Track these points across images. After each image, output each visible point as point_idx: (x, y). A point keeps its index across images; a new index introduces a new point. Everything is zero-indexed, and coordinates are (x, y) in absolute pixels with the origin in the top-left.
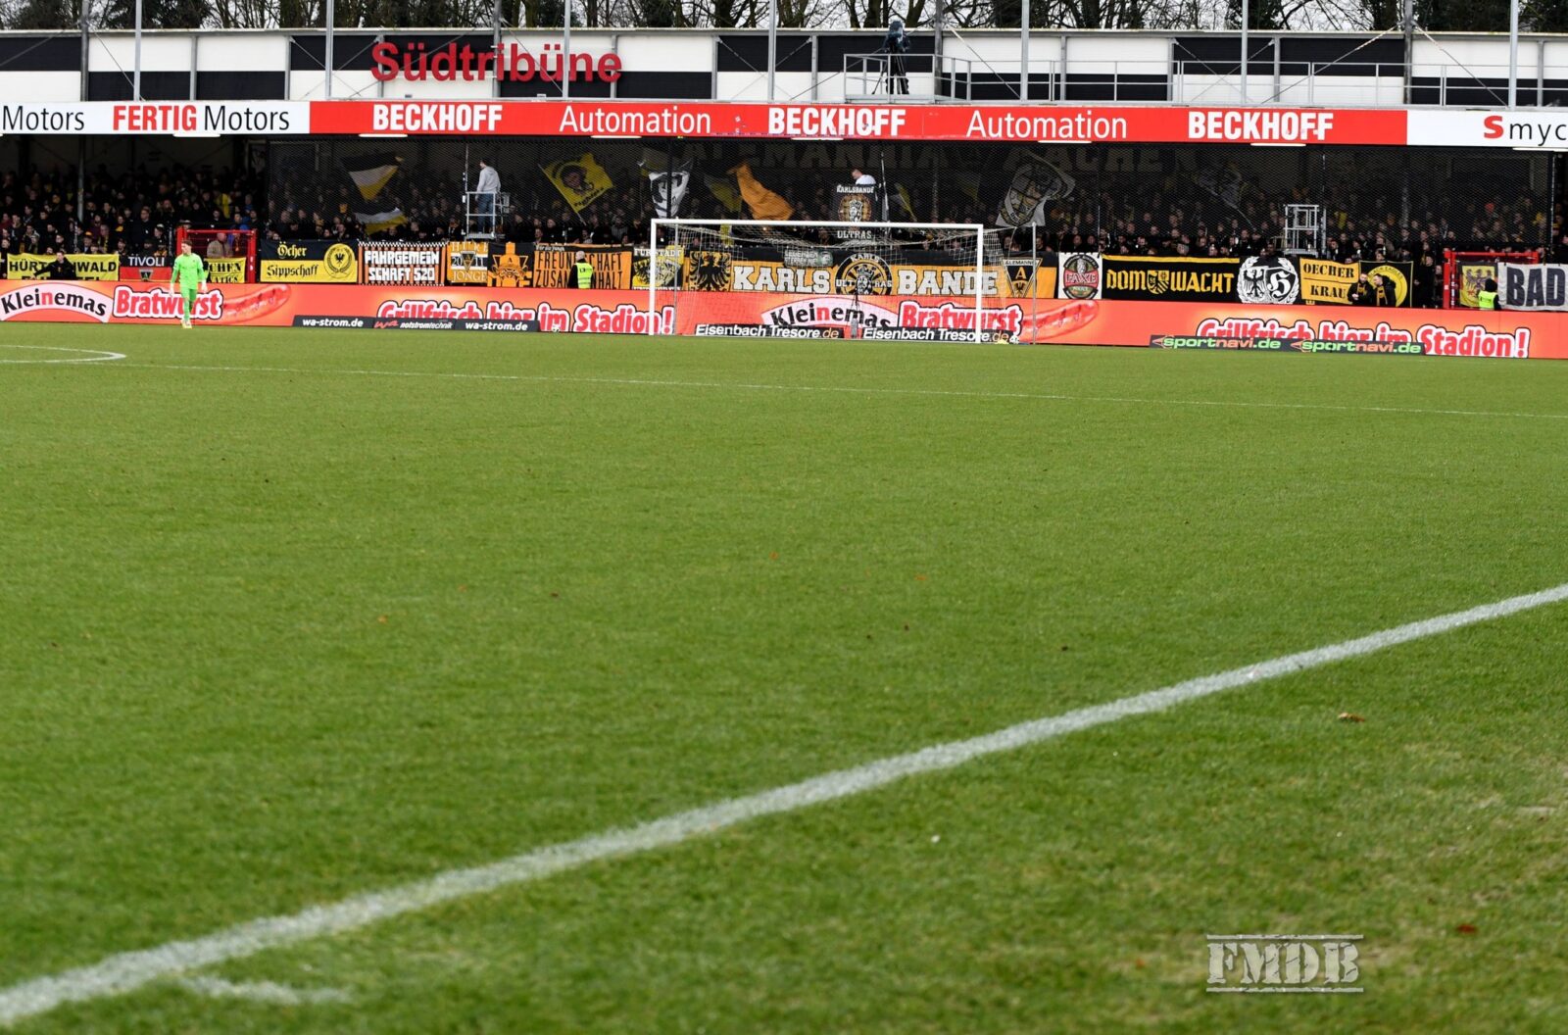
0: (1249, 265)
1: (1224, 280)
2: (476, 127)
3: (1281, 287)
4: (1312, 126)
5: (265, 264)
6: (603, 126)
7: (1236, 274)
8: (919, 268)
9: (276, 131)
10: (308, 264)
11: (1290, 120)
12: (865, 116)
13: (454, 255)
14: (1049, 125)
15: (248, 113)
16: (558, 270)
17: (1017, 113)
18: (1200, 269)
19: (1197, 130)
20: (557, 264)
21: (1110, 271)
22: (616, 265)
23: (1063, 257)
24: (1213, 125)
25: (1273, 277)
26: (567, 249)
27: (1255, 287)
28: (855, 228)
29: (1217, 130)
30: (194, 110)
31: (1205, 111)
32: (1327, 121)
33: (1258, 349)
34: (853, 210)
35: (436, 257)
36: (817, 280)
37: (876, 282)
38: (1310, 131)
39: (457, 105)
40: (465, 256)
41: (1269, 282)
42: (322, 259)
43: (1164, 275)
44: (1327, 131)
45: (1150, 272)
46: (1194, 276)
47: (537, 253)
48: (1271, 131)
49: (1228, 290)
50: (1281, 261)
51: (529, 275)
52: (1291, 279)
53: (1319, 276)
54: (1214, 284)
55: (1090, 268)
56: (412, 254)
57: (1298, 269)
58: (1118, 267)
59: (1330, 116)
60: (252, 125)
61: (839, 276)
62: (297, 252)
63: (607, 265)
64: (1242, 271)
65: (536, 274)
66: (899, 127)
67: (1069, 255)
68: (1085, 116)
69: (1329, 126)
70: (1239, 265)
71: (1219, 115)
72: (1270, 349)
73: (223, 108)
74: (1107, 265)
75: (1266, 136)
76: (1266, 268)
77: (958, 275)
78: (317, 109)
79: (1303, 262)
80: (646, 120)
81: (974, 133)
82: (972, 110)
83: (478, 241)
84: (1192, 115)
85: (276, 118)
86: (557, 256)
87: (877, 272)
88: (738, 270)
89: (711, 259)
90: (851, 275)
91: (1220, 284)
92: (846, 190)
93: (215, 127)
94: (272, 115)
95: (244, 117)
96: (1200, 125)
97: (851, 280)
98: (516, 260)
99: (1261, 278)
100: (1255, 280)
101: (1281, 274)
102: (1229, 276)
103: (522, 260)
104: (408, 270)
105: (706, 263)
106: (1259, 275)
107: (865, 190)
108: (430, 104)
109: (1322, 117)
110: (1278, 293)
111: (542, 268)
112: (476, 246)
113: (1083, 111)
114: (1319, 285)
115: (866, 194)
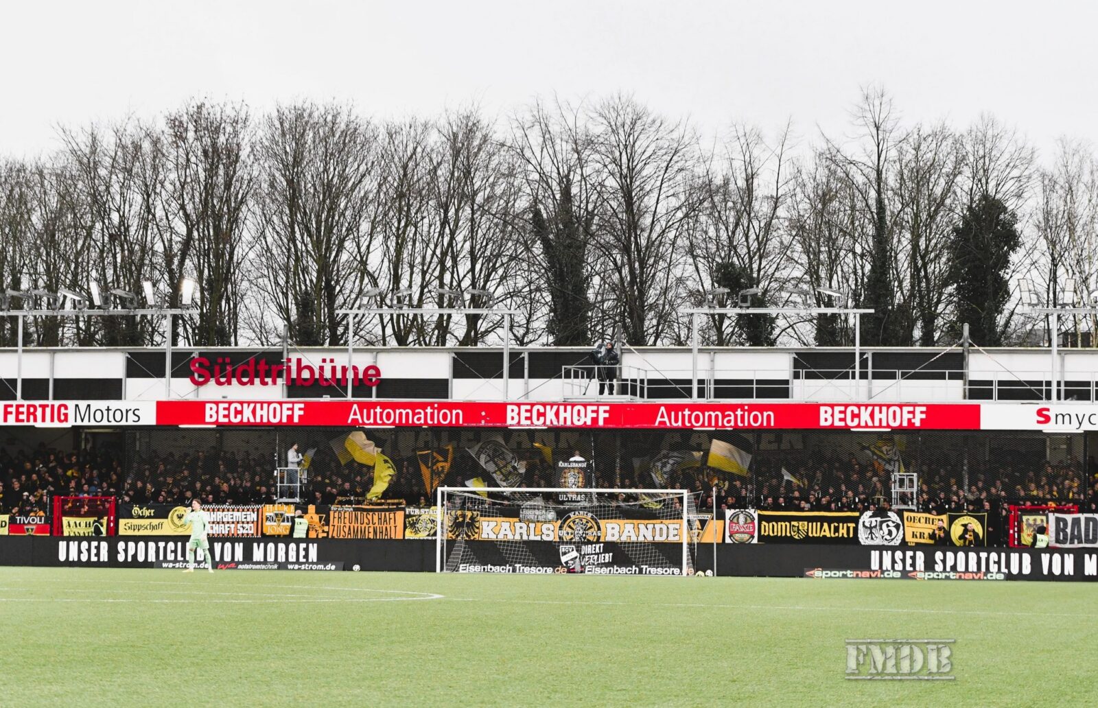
0: (866, 518)
1: (848, 528)
2: (284, 420)
3: (890, 533)
4: (911, 416)
5: (122, 522)
6: (381, 419)
7: (857, 524)
8: (621, 522)
9: (130, 423)
10: (155, 522)
11: (894, 412)
12: (579, 411)
13: (268, 514)
14: (717, 416)
15: (108, 410)
16: (348, 525)
17: (693, 408)
18: (830, 520)
19: (826, 420)
20: (347, 521)
21: (764, 523)
22: (392, 521)
23: (729, 513)
24: (838, 416)
25: (884, 525)
26: (355, 510)
27: (871, 533)
28: (572, 493)
29: (841, 420)
30: (66, 408)
31: (832, 406)
32: (922, 412)
33: (884, 578)
34: (571, 480)
35: (254, 516)
36: (544, 530)
37: (590, 532)
38: (909, 420)
39: (269, 403)
40: (276, 515)
41: (881, 529)
42: (167, 518)
43: (803, 525)
44: (922, 420)
45: (793, 523)
46: (826, 525)
47: (332, 513)
48: (880, 420)
49: (851, 535)
50: (890, 514)
51: (326, 529)
52: (897, 527)
53: (918, 525)
54: (841, 531)
55: (749, 521)
56: (236, 514)
57: (902, 520)
58: (769, 519)
59: (924, 409)
60: (111, 418)
61: (561, 528)
62: (147, 513)
63: (385, 521)
64: (861, 521)
65: (331, 528)
66: (605, 419)
67: (733, 511)
68: (743, 410)
69: (924, 416)
70: (859, 518)
71: (842, 408)
72: (893, 578)
73: (89, 406)
74: (761, 518)
75: (877, 423)
76: (879, 519)
77: (650, 527)
78: (162, 406)
79: (906, 514)
80: (414, 414)
81: (660, 422)
82: (659, 406)
83: (287, 504)
84: (822, 409)
85: (130, 413)
86: (347, 515)
87: (589, 525)
88: (485, 524)
89: (464, 516)
90: (570, 527)
91: (845, 531)
92: (566, 465)
93: (82, 420)
94: (127, 411)
95: (105, 413)
96: (828, 415)
97: (570, 531)
98: (316, 518)
99: (875, 527)
100: (871, 528)
101: (890, 523)
102: (852, 525)
103: (321, 518)
104: (233, 526)
105: (461, 519)
106: (873, 524)
107: (580, 465)
108: (249, 403)
109: (918, 410)
110: (888, 537)
111: (336, 523)
112: (285, 508)
113: (742, 406)
114: (917, 532)
115: (581, 468)
